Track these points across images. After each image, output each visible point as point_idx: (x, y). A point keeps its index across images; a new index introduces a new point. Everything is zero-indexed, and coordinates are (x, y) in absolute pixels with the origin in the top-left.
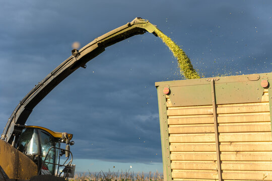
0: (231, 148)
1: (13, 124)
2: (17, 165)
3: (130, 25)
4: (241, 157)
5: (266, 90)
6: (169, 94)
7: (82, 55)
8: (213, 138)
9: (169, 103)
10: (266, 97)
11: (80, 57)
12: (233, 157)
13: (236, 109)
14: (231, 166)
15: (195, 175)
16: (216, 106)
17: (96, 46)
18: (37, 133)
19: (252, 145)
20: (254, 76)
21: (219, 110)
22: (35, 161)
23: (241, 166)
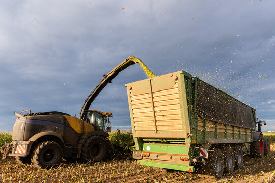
0: (161, 114)
1: (83, 110)
2: (83, 127)
3: (127, 60)
4: (165, 118)
5: (176, 81)
6: (131, 89)
7: (108, 77)
8: (151, 109)
9: (132, 94)
10: (176, 85)
11: (107, 78)
12: (161, 118)
13: (162, 93)
14: (161, 123)
15: (145, 129)
16: (152, 93)
17: (114, 72)
18: (94, 113)
19: (171, 112)
20: (170, 74)
21: (154, 95)
22: (93, 125)
23: (166, 123)
